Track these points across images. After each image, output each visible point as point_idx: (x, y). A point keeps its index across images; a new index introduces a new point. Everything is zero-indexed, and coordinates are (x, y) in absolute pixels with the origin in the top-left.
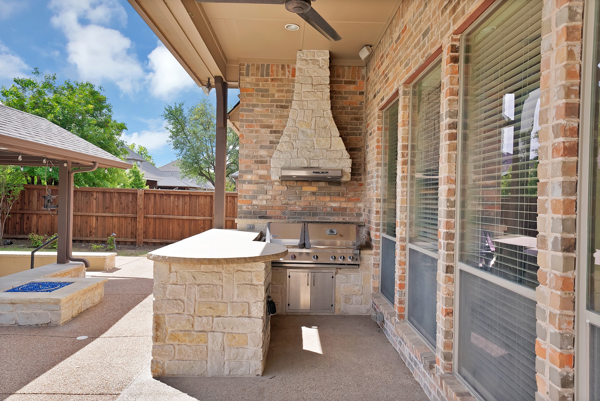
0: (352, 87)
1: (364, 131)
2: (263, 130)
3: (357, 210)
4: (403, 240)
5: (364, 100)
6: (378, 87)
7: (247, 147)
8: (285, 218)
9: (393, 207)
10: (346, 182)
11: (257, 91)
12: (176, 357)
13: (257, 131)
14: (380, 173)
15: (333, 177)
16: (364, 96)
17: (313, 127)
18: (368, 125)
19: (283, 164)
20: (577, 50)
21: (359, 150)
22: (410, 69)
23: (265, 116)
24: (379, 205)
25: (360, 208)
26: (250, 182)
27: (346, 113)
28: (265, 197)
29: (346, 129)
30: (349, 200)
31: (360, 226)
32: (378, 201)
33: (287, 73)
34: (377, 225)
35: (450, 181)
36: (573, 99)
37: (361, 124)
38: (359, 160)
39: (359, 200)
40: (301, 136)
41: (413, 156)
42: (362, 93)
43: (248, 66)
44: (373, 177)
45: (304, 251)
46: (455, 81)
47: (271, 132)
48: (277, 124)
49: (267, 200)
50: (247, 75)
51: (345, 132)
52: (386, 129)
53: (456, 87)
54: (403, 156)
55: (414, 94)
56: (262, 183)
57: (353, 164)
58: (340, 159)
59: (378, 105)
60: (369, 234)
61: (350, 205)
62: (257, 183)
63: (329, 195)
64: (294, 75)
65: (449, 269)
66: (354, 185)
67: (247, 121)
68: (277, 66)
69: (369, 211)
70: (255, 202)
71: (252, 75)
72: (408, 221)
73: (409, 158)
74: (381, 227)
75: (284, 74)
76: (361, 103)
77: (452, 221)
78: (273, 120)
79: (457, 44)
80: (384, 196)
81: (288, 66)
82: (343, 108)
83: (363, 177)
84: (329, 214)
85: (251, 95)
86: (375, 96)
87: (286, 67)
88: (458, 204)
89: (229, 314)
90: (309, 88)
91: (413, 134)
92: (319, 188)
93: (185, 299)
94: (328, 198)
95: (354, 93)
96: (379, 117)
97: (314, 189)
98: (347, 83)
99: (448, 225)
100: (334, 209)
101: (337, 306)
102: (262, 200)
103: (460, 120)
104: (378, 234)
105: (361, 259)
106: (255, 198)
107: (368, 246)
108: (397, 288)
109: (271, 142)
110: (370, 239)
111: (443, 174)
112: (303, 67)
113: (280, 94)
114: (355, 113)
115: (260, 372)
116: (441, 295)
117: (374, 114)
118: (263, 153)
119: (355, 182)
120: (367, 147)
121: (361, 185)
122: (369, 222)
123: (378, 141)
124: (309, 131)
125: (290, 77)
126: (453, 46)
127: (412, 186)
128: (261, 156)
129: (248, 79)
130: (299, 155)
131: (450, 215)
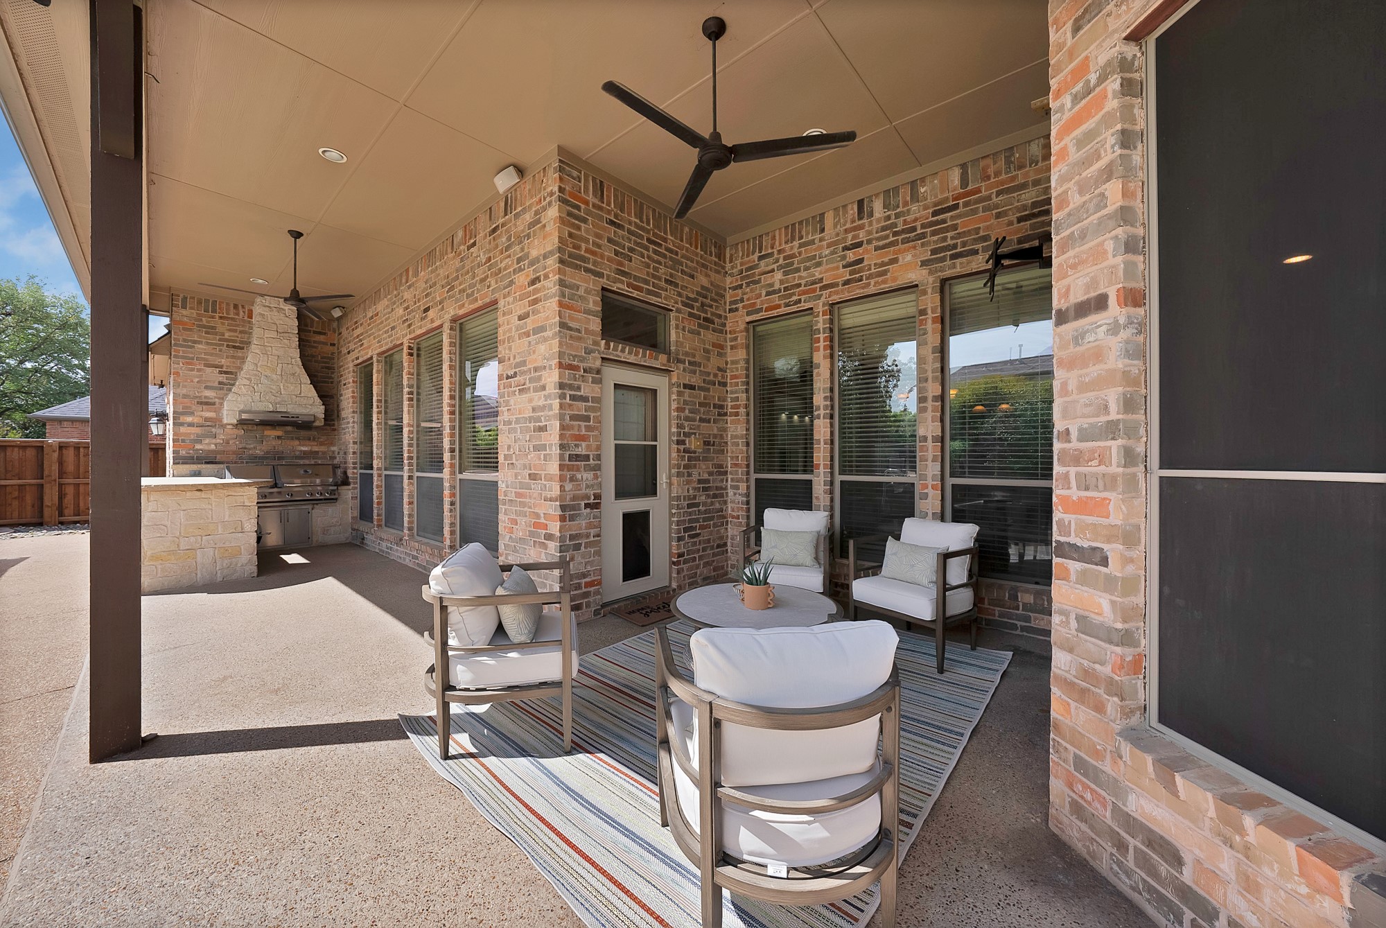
0: (322, 338)
1: (336, 380)
2: (209, 370)
3: (331, 454)
4: (379, 469)
5: (336, 351)
6: (352, 346)
7: (184, 386)
8: (242, 463)
9: (368, 449)
10: (317, 427)
11: (199, 326)
12: (159, 575)
13: (199, 370)
14: (356, 420)
15: (303, 422)
16: (336, 348)
17: (279, 373)
18: (341, 376)
19: (242, 407)
20: (453, 374)
21: (332, 397)
22: (381, 346)
23: (212, 355)
24: (356, 446)
25: (333, 452)
26: (191, 425)
27: (316, 361)
28: (214, 441)
29: (316, 376)
30: (322, 444)
31: (335, 467)
32: (355, 443)
33: (241, 313)
34: (354, 463)
35: (409, 425)
36: (453, 393)
37: (333, 373)
38: (331, 407)
39: (332, 444)
40: (263, 380)
41: (386, 407)
42: (333, 345)
43: (185, 299)
44: (348, 423)
45: (275, 490)
46: (411, 367)
47: (221, 372)
48: (228, 364)
49: (216, 445)
50: (184, 307)
51: (315, 379)
52: (361, 383)
53: (412, 371)
54: (378, 407)
55: (386, 362)
56: (208, 426)
57: (326, 410)
58: (311, 405)
59: (353, 361)
60: (345, 473)
61: (323, 449)
62: (201, 426)
63: (298, 439)
64: (250, 316)
65: (410, 477)
66: (326, 429)
67: (183, 357)
68: (228, 304)
69: (345, 453)
70: (198, 446)
71: (191, 308)
72: (383, 456)
73: (383, 409)
74: (358, 466)
75: (238, 314)
76: (333, 354)
77: (412, 449)
78: (223, 360)
79: (412, 345)
80: (361, 439)
81: (243, 307)
82: (313, 356)
83: (336, 423)
84: (297, 458)
85: (190, 330)
86: (349, 353)
87: (240, 307)
88: (415, 439)
89: (220, 532)
90: (274, 335)
91: (385, 391)
92: (286, 432)
93: (168, 524)
94: (297, 442)
95: (325, 344)
96: (354, 371)
97: (279, 433)
98: (315, 332)
99: (409, 452)
100: (305, 452)
101: (315, 539)
102: (209, 444)
103: (415, 390)
104: (355, 471)
105: (339, 494)
106: (200, 442)
107: (345, 482)
108: (375, 506)
109: (220, 383)
110: (347, 477)
111: (405, 421)
112: (266, 313)
113: (232, 334)
114: (326, 363)
115: (255, 575)
116: (406, 494)
117: (348, 368)
118: (210, 394)
119: (328, 428)
120: (341, 395)
121: (335, 430)
122: (345, 463)
123: (353, 392)
124: (274, 376)
125: (246, 318)
126: (409, 346)
127: (385, 429)
128: (206, 397)
129: (184, 312)
130: (263, 399)
131: (410, 445)
